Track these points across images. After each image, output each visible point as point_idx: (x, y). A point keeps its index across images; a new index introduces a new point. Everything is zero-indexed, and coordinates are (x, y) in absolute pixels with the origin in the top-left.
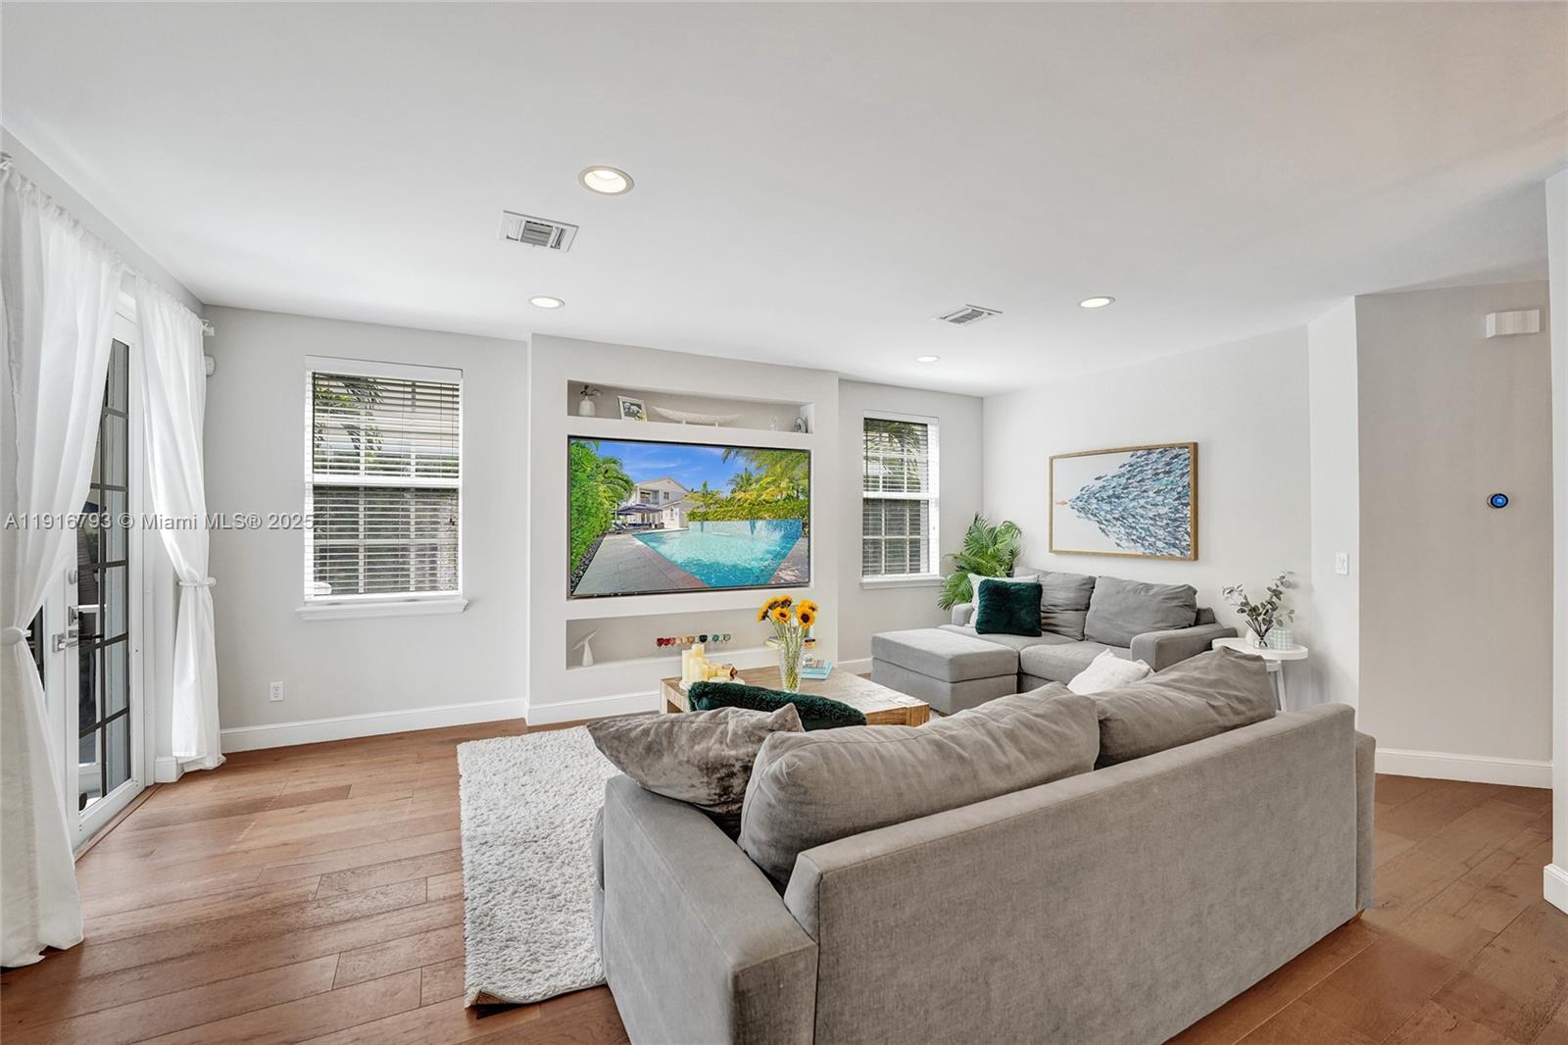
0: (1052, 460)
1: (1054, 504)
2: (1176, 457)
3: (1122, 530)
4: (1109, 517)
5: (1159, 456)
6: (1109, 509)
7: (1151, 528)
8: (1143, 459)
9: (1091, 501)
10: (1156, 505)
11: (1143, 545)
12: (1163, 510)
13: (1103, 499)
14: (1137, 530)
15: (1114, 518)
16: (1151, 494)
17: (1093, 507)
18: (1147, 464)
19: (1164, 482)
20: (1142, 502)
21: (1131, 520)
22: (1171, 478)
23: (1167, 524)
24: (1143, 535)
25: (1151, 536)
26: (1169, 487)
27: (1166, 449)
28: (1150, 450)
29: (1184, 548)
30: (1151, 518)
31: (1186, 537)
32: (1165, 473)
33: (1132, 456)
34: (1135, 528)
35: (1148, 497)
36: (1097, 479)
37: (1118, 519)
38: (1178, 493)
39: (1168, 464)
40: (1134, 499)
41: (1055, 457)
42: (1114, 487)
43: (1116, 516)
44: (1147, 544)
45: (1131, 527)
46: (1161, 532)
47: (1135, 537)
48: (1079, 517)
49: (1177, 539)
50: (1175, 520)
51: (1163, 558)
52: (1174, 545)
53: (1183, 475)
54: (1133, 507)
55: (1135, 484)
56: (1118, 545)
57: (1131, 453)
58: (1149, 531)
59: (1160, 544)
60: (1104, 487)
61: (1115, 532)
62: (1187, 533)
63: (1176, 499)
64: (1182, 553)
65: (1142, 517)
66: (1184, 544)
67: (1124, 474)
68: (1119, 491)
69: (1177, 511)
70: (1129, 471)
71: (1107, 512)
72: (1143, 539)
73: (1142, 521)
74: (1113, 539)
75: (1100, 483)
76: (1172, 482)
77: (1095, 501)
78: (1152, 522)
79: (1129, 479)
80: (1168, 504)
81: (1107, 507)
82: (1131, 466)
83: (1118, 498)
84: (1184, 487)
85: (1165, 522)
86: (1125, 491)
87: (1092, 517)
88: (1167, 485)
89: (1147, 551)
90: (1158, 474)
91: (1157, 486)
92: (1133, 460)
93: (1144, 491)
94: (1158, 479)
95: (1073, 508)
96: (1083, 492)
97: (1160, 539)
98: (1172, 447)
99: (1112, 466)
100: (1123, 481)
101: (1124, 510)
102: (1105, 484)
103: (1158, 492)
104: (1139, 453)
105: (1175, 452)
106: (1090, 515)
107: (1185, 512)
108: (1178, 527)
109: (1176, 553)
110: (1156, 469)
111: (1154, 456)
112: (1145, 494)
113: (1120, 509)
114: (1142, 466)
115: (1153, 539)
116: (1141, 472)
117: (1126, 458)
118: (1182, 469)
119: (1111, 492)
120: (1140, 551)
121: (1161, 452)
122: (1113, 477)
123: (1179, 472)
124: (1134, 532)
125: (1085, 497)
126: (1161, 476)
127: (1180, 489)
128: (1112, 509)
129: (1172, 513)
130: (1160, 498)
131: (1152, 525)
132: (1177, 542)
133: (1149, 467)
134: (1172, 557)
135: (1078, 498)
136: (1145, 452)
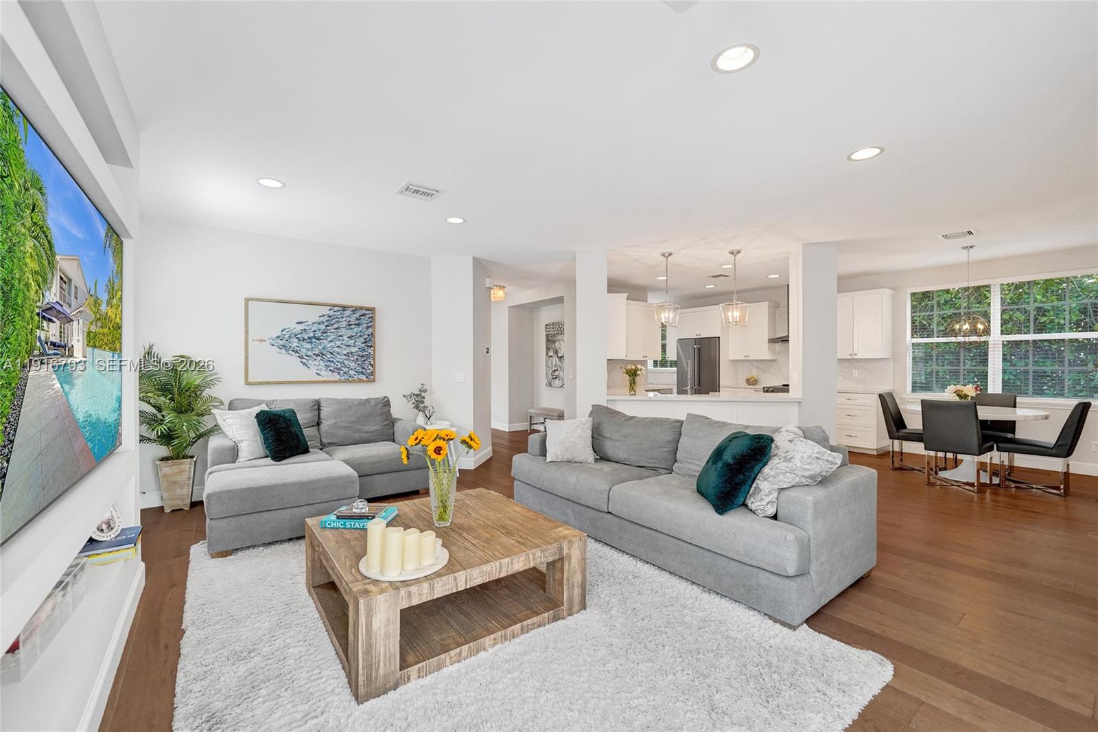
0: (247, 300)
1: (250, 341)
2: (363, 315)
3: (322, 363)
4: (309, 353)
5: (352, 313)
6: (310, 347)
7: (345, 361)
8: (339, 313)
9: (292, 340)
10: (349, 346)
11: (339, 374)
12: (354, 350)
13: (304, 340)
14: (334, 363)
15: (315, 354)
16: (345, 338)
17: (295, 345)
18: (342, 318)
19: (355, 330)
20: (338, 343)
21: (329, 356)
22: (360, 329)
23: (357, 359)
24: (339, 366)
25: (345, 367)
26: (359, 335)
27: (355, 309)
28: (344, 308)
29: (368, 374)
30: (345, 355)
31: (370, 367)
32: (356, 325)
33: (330, 310)
34: (333, 362)
35: (343, 340)
36: (298, 323)
37: (318, 355)
38: (365, 339)
39: (358, 319)
40: (331, 341)
41: (252, 299)
42: (314, 331)
43: (317, 353)
44: (342, 372)
45: (329, 361)
46: (353, 364)
47: (332, 368)
48: (278, 352)
49: (364, 368)
50: (363, 356)
51: (353, 381)
52: (362, 373)
53: (368, 328)
54: (331, 347)
55: (333, 330)
56: (318, 374)
57: (330, 307)
58: (344, 363)
59: (352, 373)
60: (305, 330)
61: (315, 365)
62: (371, 365)
63: (363, 343)
64: (367, 377)
65: (338, 354)
66: (369, 371)
67: (323, 322)
68: (318, 334)
69: (364, 350)
70: (328, 321)
71: (308, 350)
72: (340, 369)
73: (338, 356)
74: (313, 370)
75: (302, 327)
76: (361, 331)
77: (297, 340)
78: (346, 358)
79: (327, 326)
80: (357, 346)
81: (309, 346)
82: (329, 317)
83: (318, 339)
84: (369, 335)
85: (355, 357)
86: (324, 335)
87: (293, 353)
88: (357, 333)
89: (342, 378)
90: (350, 325)
91: (350, 333)
92: (331, 313)
93: (340, 336)
94: (351, 329)
95: (273, 345)
96: (284, 333)
97: (352, 369)
98: (361, 308)
99: (312, 315)
100: (322, 327)
101: (323, 349)
102: (306, 328)
103: (350, 337)
104: (336, 309)
105: (363, 312)
106: (290, 352)
107: (369, 351)
108: (364, 361)
109: (363, 377)
110: (349, 321)
111: (348, 313)
112: (341, 338)
113: (320, 347)
114: (338, 318)
115: (347, 369)
116: (337, 322)
117: (326, 311)
118: (367, 324)
119: (311, 335)
120: (336, 377)
121: (353, 310)
122: (314, 323)
123: (365, 325)
124: (332, 364)
125: (287, 336)
126: (353, 326)
127: (366, 336)
128: (312, 348)
129: (360, 351)
130: (352, 342)
131: (346, 359)
132: (364, 370)
133: (344, 319)
134: (360, 381)
135: (278, 337)
136: (341, 309)
